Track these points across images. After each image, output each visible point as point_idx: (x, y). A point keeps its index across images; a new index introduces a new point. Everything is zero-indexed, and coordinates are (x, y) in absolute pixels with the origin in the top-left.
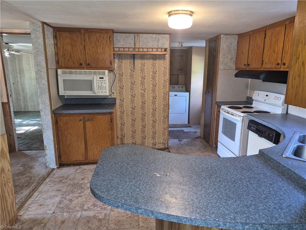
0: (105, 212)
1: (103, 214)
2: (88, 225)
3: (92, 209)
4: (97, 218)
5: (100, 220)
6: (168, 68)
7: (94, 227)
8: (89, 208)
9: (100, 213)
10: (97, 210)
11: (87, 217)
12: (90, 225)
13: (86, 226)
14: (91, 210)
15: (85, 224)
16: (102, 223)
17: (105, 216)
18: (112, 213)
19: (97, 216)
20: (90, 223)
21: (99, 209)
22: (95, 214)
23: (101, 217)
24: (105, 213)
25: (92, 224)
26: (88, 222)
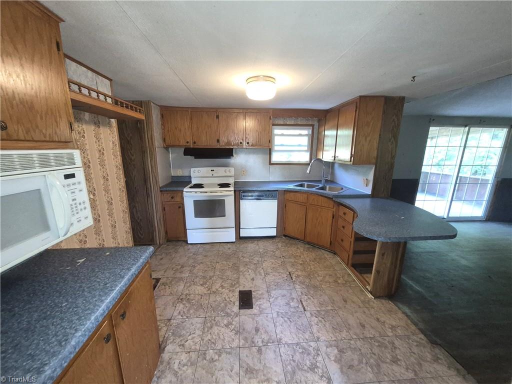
0: (323, 349)
1: (328, 349)
2: (357, 365)
3: (323, 370)
4: (338, 356)
5: (341, 351)
6: (117, 143)
7: (356, 356)
8: (322, 377)
9: (328, 355)
10: (322, 362)
11: (342, 372)
12: (356, 363)
13: (360, 367)
14: (325, 370)
15: (358, 371)
16: (345, 347)
17: (331, 346)
18: (323, 338)
19: (336, 357)
20: (352, 364)
21: (320, 358)
22: (333, 362)
23: (336, 351)
24: (325, 348)
25: (353, 360)
26: (351, 367)
